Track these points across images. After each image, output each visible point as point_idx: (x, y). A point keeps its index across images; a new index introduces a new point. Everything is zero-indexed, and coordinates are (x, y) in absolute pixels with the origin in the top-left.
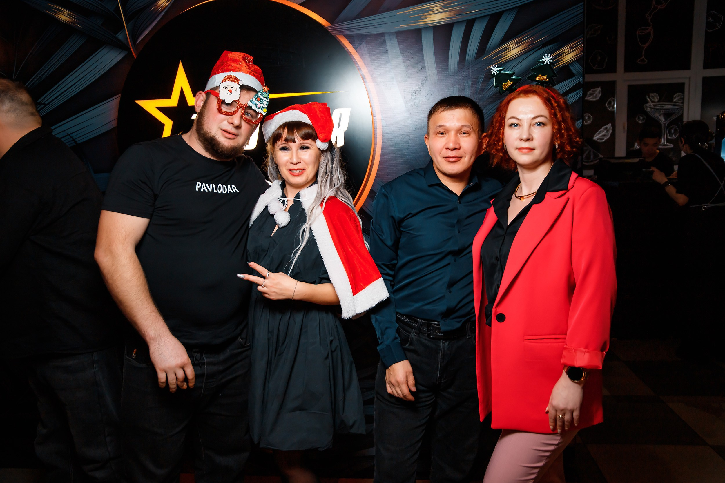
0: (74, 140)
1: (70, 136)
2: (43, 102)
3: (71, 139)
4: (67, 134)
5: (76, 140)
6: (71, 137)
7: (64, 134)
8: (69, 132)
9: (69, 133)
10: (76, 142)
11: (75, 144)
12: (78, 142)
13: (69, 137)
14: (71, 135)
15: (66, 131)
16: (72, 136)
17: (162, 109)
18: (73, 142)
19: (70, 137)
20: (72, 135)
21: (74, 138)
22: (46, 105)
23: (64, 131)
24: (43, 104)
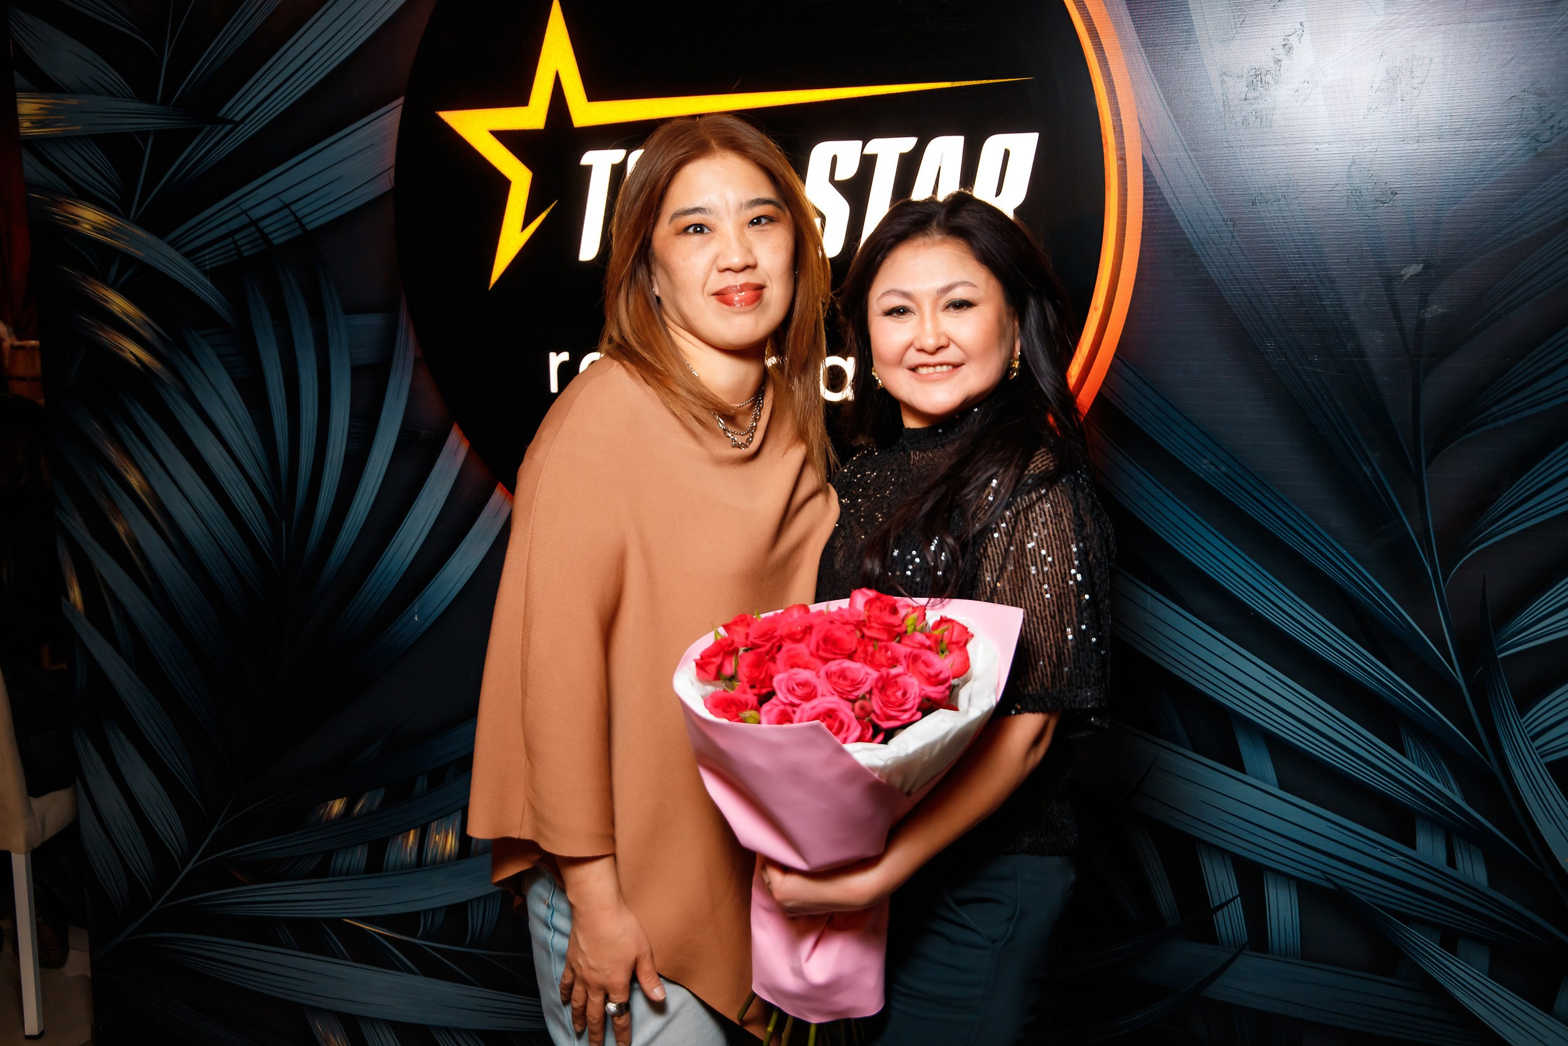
0: (298, 220)
1: (291, 210)
2: (229, 117)
3: (292, 218)
4: (282, 205)
5: (304, 221)
6: (293, 213)
7: (275, 204)
8: (287, 197)
9: (287, 202)
10: (302, 226)
11: (300, 232)
12: (309, 227)
13: (286, 211)
14: (291, 207)
15: (279, 196)
16: (294, 210)
17: (504, 137)
18: (296, 225)
19: (290, 213)
20: (294, 208)
21: (299, 215)
22: (236, 124)
23: (276, 195)
24: (231, 121)
